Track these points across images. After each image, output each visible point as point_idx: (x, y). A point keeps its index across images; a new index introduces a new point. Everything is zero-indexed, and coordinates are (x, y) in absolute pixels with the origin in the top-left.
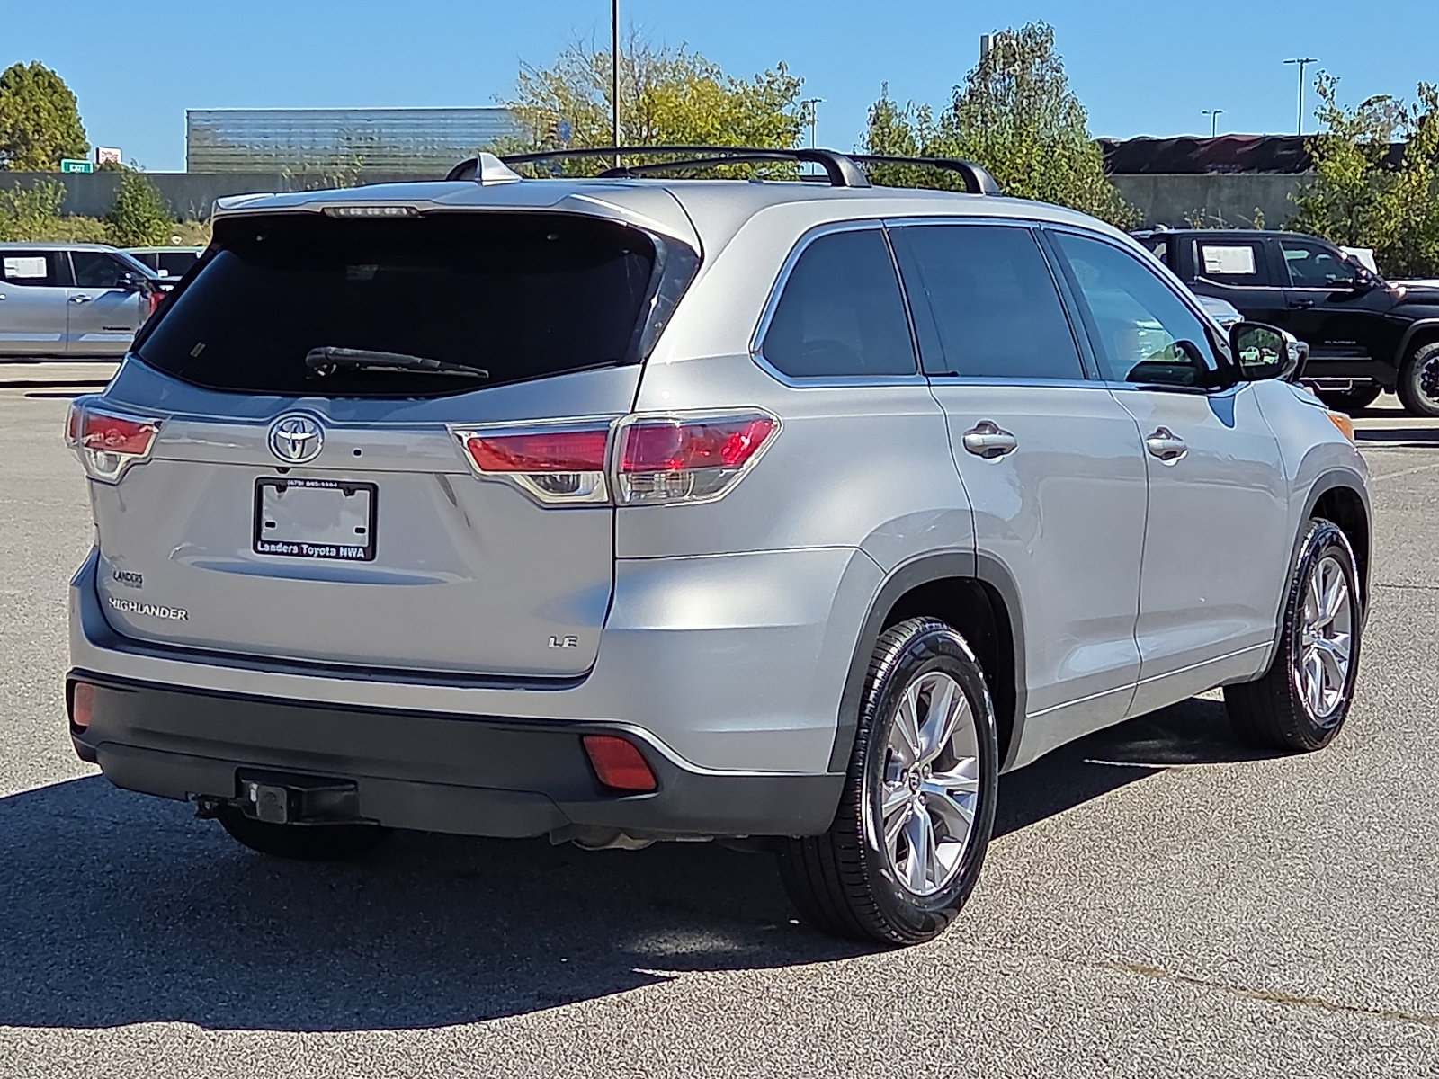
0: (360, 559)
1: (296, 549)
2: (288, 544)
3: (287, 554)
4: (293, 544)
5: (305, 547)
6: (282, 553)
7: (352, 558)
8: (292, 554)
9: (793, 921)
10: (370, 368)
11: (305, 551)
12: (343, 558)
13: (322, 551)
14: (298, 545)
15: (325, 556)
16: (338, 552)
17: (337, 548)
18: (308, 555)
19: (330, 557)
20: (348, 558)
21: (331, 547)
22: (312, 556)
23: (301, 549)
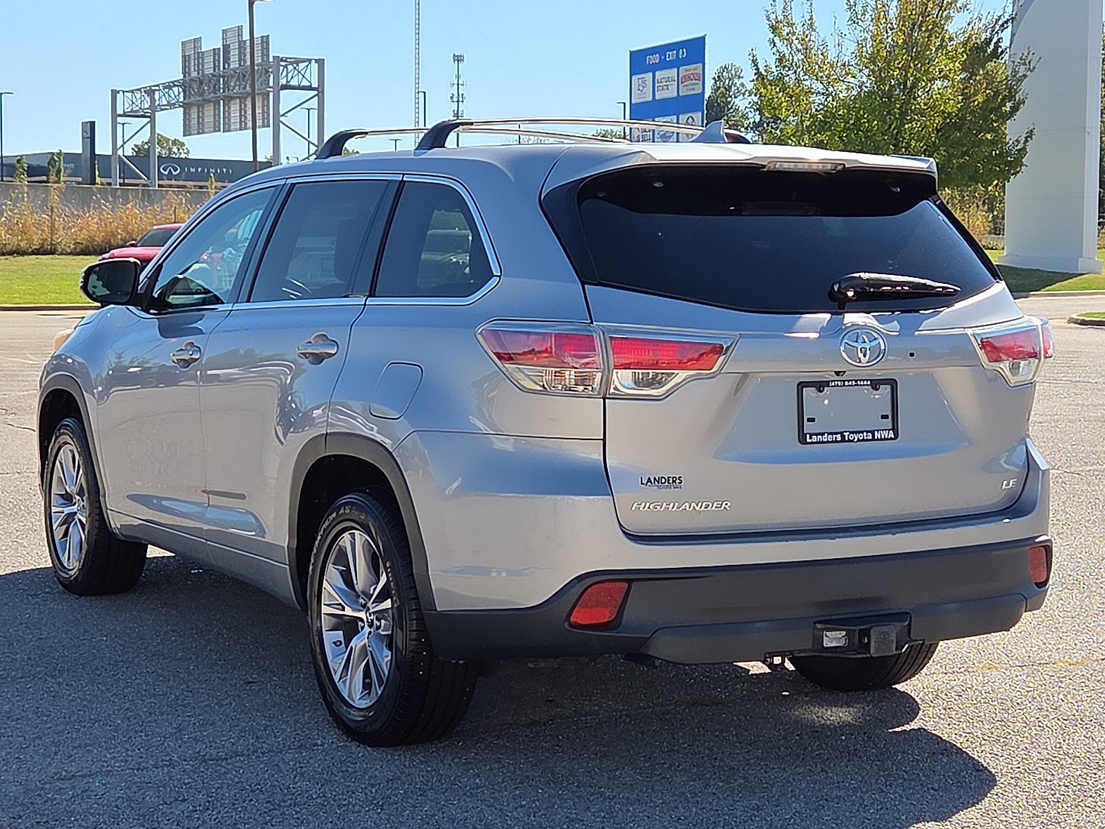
0: (891, 439)
1: (839, 437)
2: (832, 434)
3: (832, 442)
4: (837, 433)
5: (846, 434)
6: (828, 442)
7: (885, 439)
8: (836, 441)
9: (784, 693)
10: (884, 288)
11: (847, 439)
12: (878, 439)
13: (861, 436)
14: (841, 433)
15: (863, 440)
16: (873, 436)
17: (873, 432)
18: (849, 441)
19: (868, 440)
20: (881, 439)
21: (867, 432)
22: (852, 441)
23: (843, 437)
